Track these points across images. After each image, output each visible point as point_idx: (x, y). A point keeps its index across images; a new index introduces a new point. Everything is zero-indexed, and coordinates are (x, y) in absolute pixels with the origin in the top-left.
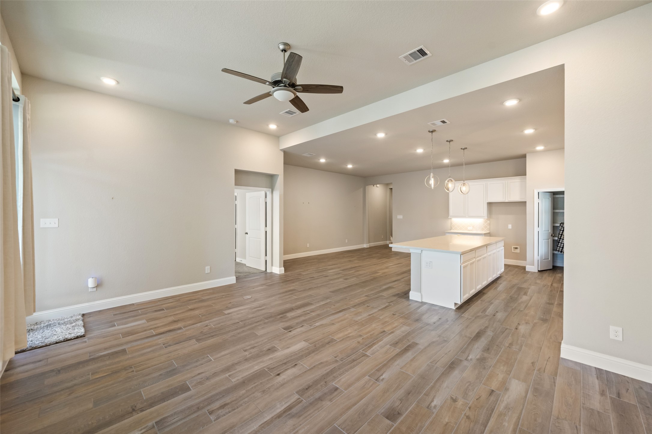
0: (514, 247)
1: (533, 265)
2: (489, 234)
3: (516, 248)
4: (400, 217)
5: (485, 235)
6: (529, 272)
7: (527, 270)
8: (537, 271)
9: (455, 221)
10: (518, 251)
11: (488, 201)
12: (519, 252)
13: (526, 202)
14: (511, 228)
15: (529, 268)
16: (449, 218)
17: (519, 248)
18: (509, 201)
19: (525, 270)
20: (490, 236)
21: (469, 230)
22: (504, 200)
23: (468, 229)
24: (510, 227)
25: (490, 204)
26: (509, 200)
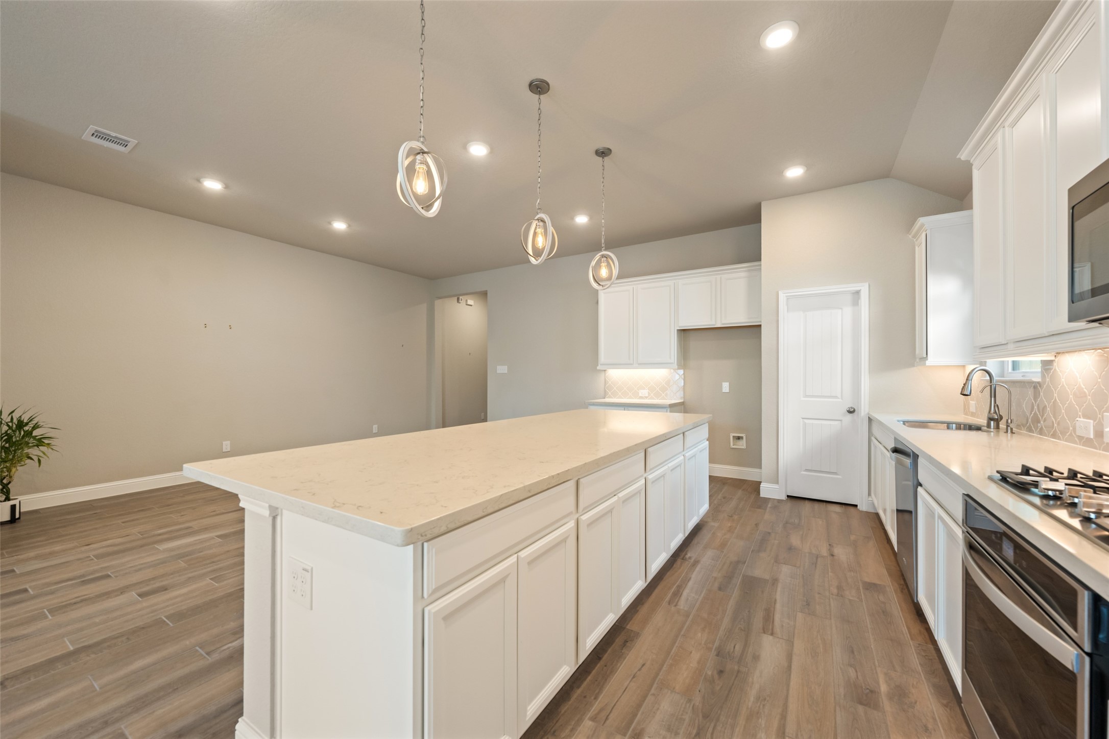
0: (733, 436)
1: (777, 482)
2: (681, 407)
3: (739, 438)
4: (502, 369)
5: (673, 407)
6: (767, 500)
7: (763, 494)
8: (784, 497)
9: (615, 374)
10: (742, 444)
11: (680, 325)
12: (744, 447)
13: (761, 325)
14: (728, 391)
15: (768, 490)
16: (598, 368)
17: (744, 438)
18: (723, 324)
19: (760, 495)
20: (686, 411)
21: (641, 398)
22: (713, 323)
23: (640, 395)
24: (726, 387)
25: (684, 333)
26: (723, 322)
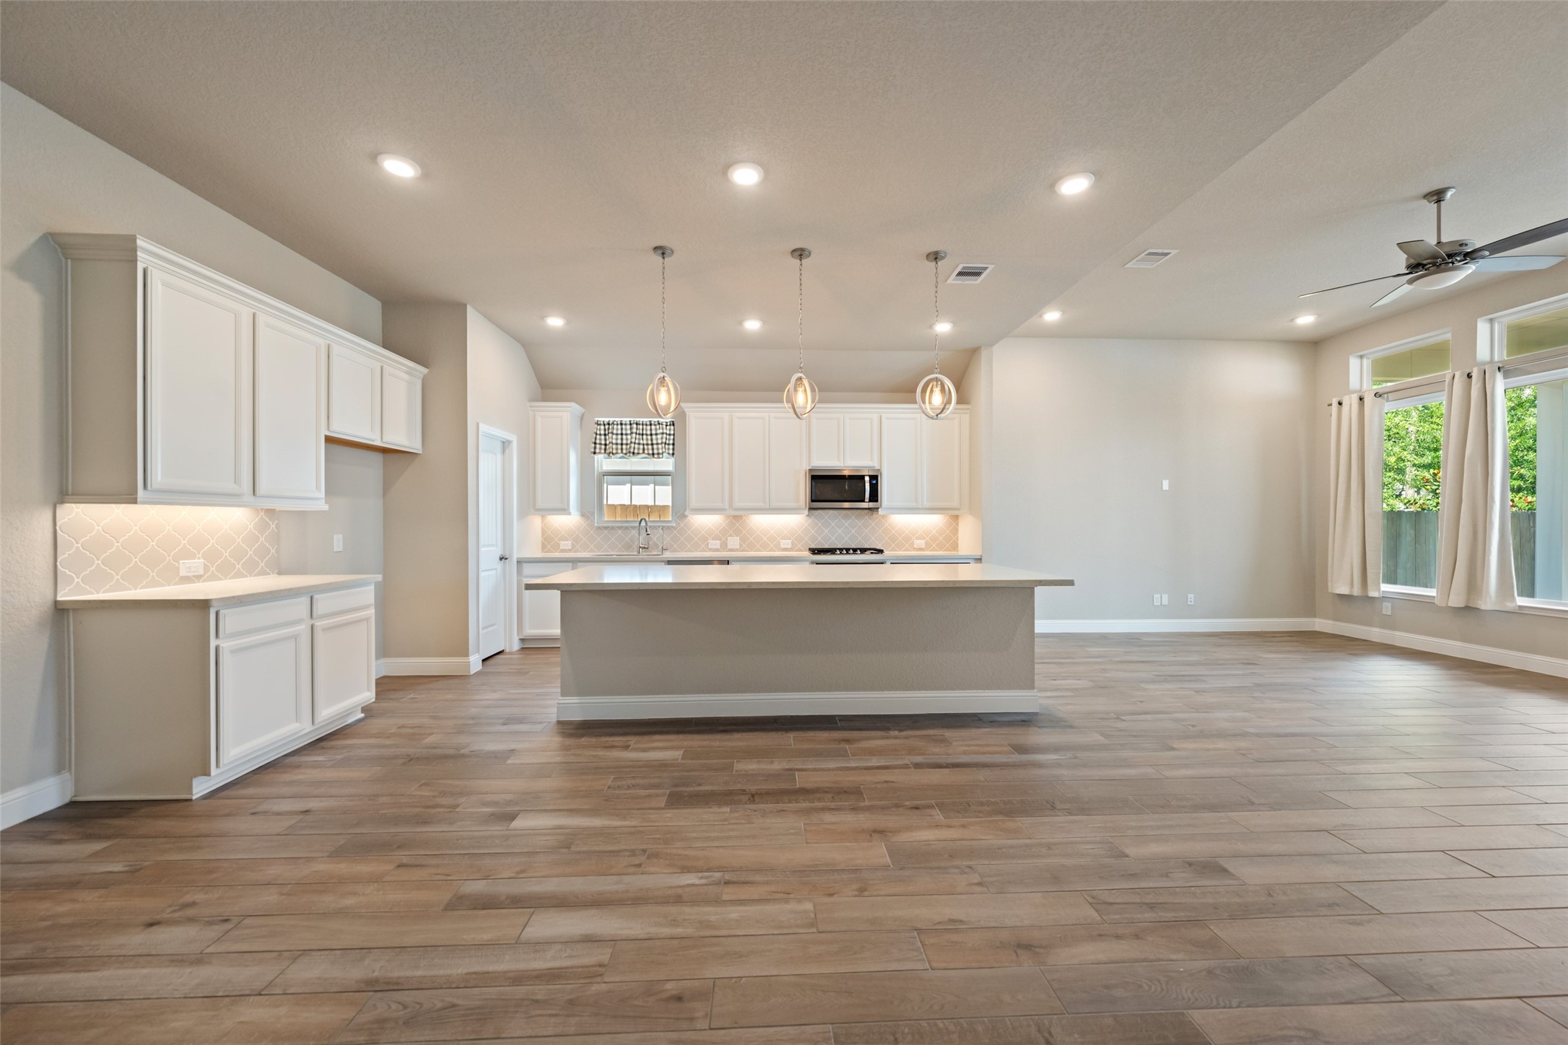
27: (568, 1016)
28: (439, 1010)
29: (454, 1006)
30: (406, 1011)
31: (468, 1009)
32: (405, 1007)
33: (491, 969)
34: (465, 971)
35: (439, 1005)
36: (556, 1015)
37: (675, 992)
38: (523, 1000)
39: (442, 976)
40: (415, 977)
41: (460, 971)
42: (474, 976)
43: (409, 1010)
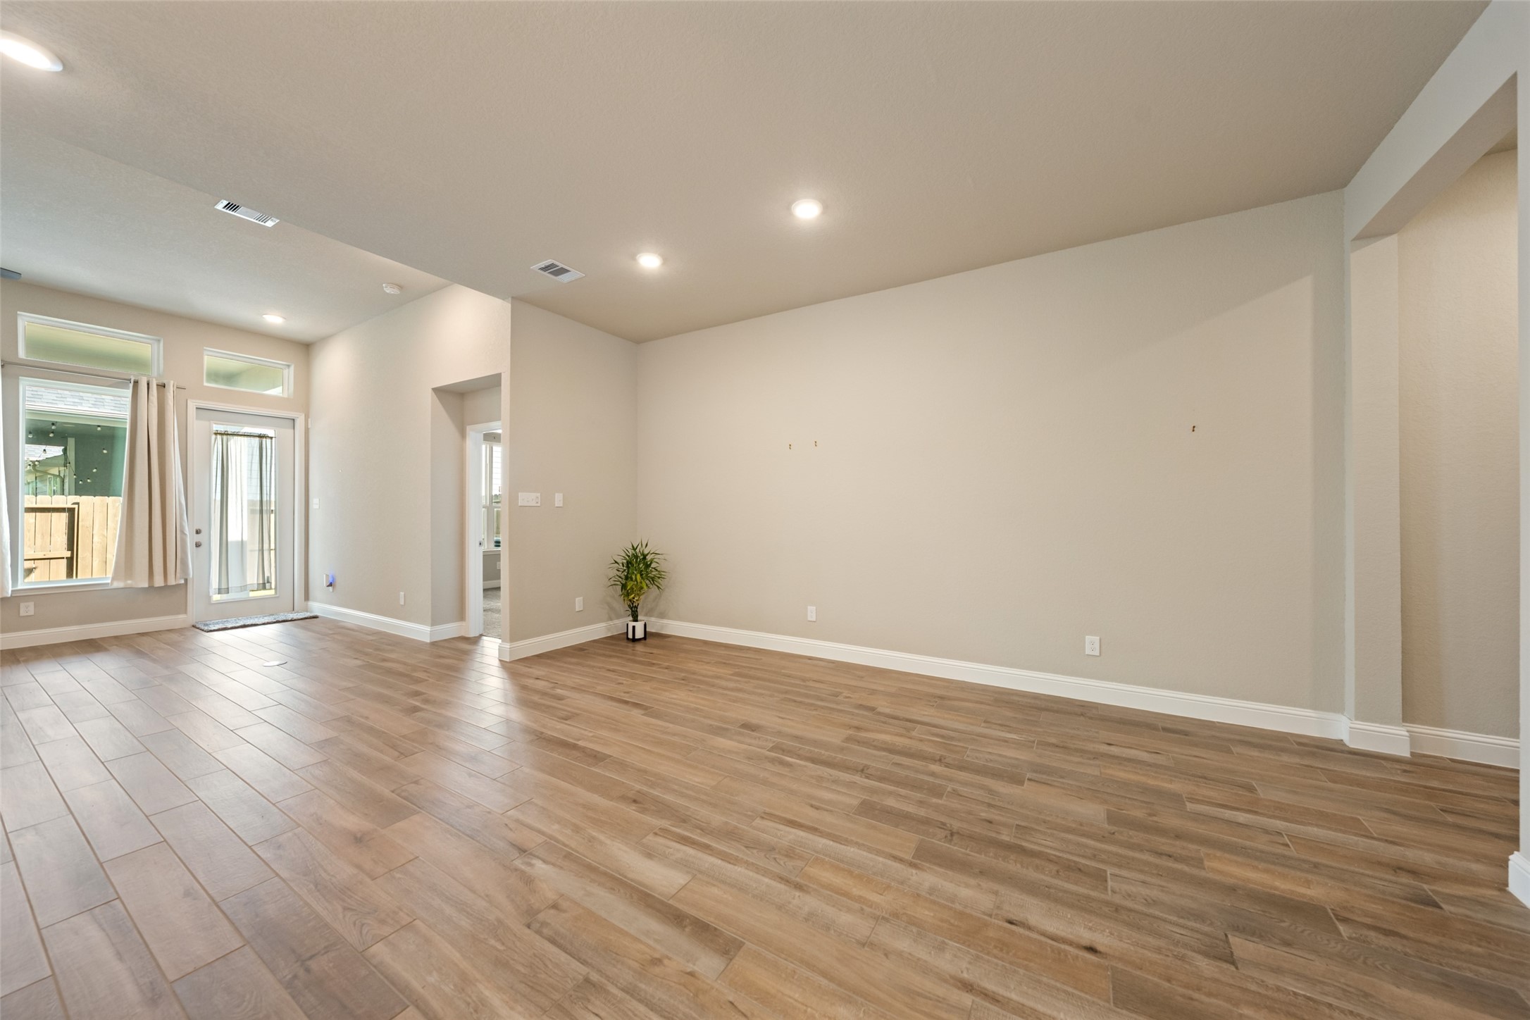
27: (690, 816)
28: (756, 848)
29: (746, 847)
30: (776, 856)
31: (738, 841)
32: (775, 859)
33: (720, 862)
34: (736, 867)
35: (755, 851)
36: (695, 819)
37: (634, 804)
38: (708, 834)
39: (751, 870)
40: (770, 878)
41: (739, 869)
42: (732, 861)
43: (773, 856)
